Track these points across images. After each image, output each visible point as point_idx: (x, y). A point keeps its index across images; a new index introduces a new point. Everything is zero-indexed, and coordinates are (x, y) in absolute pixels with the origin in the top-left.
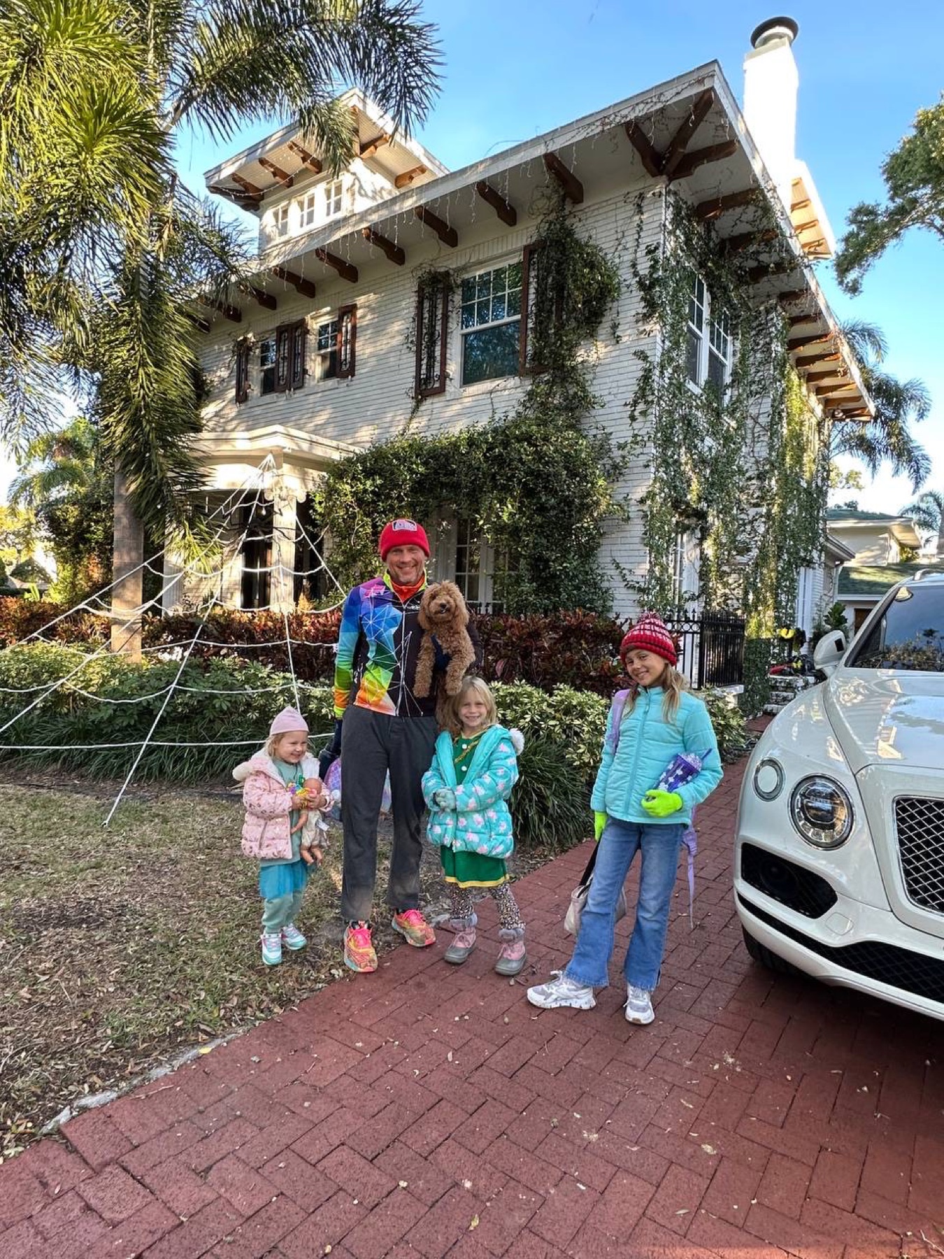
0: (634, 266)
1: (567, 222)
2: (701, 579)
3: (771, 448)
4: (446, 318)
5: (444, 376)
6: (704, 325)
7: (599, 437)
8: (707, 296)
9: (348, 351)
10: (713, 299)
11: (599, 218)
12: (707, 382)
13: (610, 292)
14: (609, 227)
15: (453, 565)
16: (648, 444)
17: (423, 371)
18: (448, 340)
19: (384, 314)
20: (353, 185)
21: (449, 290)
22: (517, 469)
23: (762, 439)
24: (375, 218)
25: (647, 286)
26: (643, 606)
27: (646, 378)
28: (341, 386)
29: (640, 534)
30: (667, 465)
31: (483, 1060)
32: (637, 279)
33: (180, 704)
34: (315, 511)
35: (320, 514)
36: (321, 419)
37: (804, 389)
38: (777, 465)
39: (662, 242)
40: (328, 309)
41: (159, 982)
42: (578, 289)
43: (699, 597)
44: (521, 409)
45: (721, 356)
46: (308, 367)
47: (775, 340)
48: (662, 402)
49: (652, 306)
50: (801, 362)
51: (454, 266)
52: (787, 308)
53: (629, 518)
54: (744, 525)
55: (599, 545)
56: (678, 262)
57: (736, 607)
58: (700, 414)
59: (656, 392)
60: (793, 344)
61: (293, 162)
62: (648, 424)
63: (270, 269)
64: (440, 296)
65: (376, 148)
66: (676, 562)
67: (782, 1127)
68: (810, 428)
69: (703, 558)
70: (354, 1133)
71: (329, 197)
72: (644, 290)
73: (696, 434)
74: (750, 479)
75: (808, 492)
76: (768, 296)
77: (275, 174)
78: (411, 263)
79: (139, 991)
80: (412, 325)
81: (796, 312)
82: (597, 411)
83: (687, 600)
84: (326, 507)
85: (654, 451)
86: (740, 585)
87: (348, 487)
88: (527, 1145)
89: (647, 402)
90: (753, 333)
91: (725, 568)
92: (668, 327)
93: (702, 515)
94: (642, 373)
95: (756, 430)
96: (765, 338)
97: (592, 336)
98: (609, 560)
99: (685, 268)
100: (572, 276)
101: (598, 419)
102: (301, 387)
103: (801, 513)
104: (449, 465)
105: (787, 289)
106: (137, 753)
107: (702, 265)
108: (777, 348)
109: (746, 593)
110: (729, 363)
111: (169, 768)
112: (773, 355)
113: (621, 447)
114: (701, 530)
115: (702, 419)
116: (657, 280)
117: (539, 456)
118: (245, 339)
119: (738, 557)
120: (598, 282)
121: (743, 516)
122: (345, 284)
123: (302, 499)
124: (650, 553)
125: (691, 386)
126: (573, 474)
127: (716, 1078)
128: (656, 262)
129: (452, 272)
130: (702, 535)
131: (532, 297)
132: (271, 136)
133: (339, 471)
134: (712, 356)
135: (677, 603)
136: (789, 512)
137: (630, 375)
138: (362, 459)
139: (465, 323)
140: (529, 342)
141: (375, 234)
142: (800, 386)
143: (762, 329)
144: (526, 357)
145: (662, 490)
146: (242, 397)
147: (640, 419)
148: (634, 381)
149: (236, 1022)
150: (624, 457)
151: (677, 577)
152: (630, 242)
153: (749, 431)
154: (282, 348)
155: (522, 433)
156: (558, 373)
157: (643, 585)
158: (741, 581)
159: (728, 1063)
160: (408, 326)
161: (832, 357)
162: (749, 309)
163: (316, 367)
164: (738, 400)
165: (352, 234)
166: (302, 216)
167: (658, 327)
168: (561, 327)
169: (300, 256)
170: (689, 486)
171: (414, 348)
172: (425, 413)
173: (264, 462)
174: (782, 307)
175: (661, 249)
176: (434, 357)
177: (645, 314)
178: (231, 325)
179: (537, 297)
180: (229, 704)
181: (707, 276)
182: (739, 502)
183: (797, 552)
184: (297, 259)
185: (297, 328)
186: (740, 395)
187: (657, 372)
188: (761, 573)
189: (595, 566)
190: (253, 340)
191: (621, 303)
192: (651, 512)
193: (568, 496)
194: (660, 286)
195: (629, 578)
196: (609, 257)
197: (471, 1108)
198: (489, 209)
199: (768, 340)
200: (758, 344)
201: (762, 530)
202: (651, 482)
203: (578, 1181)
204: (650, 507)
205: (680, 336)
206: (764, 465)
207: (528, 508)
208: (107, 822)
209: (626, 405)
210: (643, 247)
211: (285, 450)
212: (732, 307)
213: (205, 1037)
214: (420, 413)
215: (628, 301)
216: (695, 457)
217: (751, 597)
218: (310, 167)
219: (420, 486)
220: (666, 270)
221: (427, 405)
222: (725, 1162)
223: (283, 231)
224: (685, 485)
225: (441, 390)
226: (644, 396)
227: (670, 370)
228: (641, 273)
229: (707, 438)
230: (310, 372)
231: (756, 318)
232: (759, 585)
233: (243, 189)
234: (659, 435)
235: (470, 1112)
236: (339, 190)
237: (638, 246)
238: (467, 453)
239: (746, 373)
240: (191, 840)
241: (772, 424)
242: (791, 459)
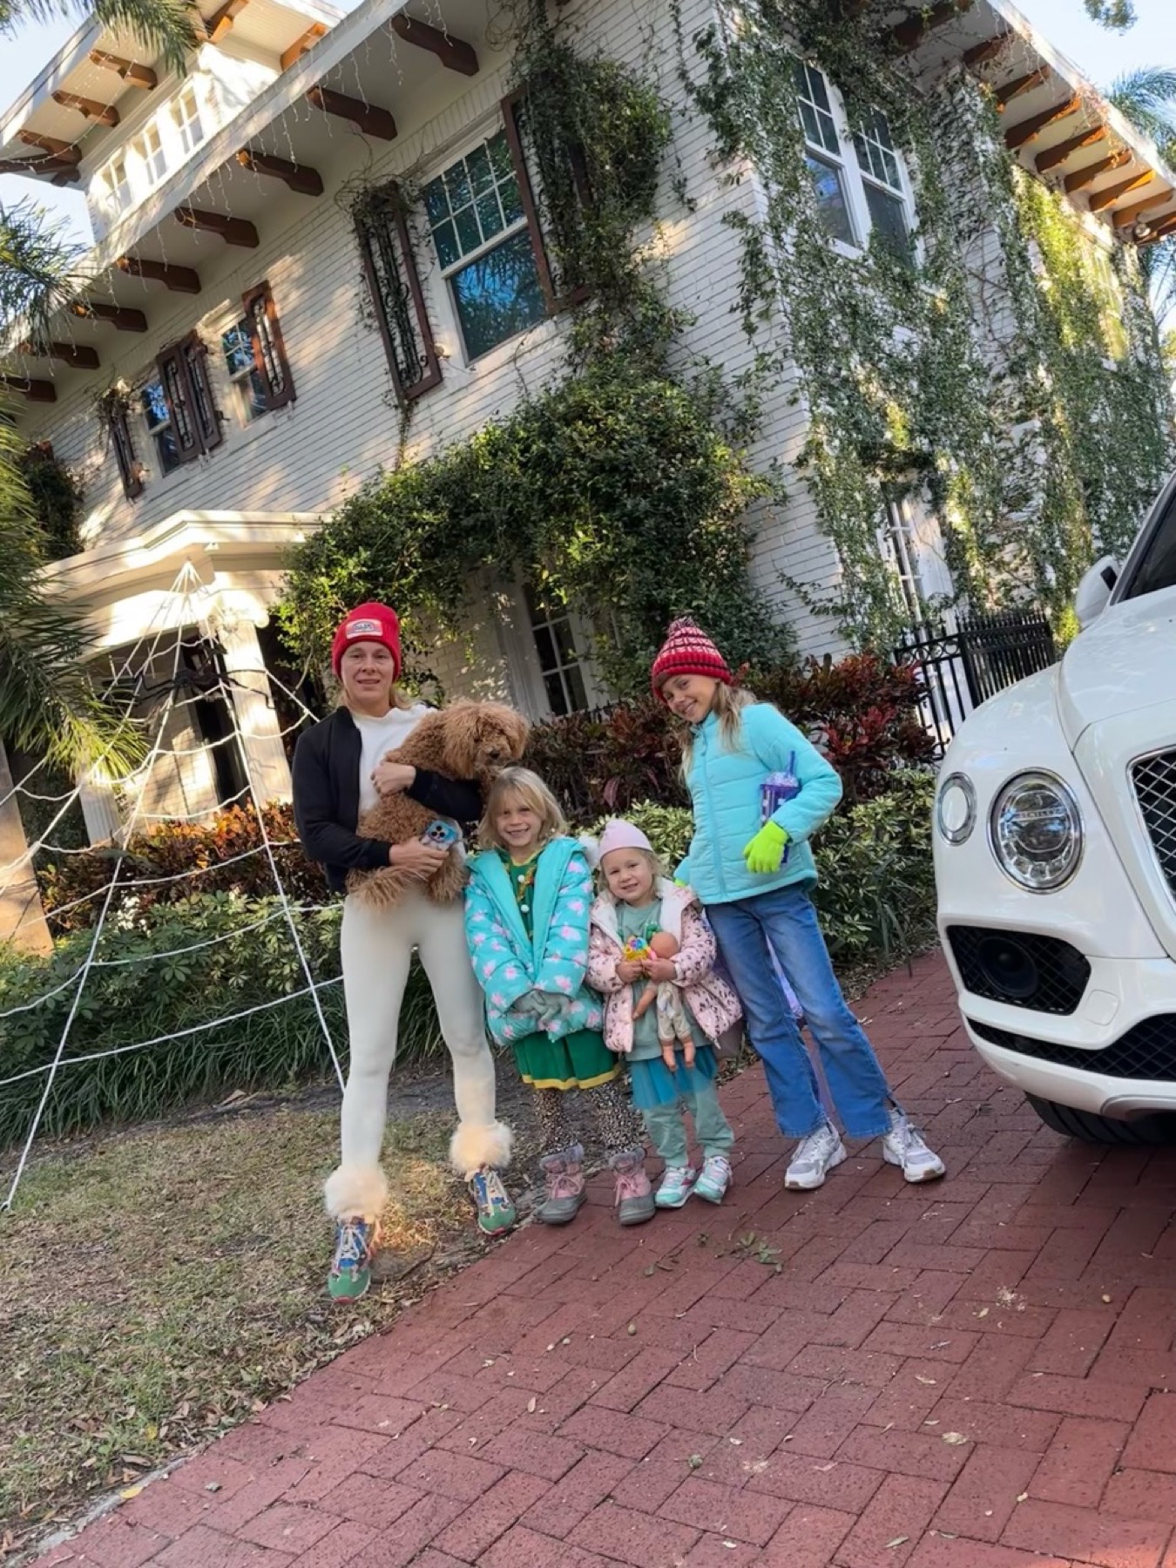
0: (683, 75)
1: (557, 41)
2: (952, 568)
3: (1021, 317)
4: (411, 257)
5: (434, 357)
6: (841, 143)
7: (704, 378)
8: (833, 94)
9: (276, 362)
10: (846, 94)
11: (605, 16)
12: (873, 237)
13: (651, 129)
14: (626, 25)
15: (533, 659)
16: (786, 364)
17: (401, 357)
18: (425, 294)
19: (315, 283)
20: (213, 89)
21: (405, 212)
22: (575, 468)
23: (1000, 305)
24: (252, 129)
25: (713, 102)
26: (849, 636)
27: (754, 255)
28: (279, 422)
29: (812, 518)
30: (832, 391)
31: (586, 1396)
32: (694, 96)
33: (114, 993)
34: (286, 634)
35: (296, 638)
36: (266, 486)
37: (1066, 206)
38: (1040, 341)
39: (717, 21)
40: (227, 302)
41: (60, 1409)
42: (599, 140)
43: (957, 598)
44: (567, 371)
45: (888, 187)
46: (221, 408)
47: (977, 134)
48: (791, 288)
49: (730, 136)
50: (1046, 160)
51: (401, 170)
52: (986, 73)
53: (785, 497)
54: (1010, 458)
55: (747, 557)
56: (757, 48)
57: (1027, 598)
58: (871, 292)
59: (776, 274)
60: (1017, 135)
61: (106, 84)
62: (777, 331)
63: (114, 265)
64: (392, 225)
65: (231, 18)
66: (898, 550)
67: (1086, 1376)
68: (1098, 269)
69: (948, 532)
70: (358, 1555)
71: (180, 123)
72: (709, 110)
73: (873, 325)
74: (999, 378)
75: (1123, 377)
76: (945, 63)
77: (86, 112)
78: (332, 186)
79: (27, 1430)
80: (363, 287)
81: (1002, 78)
82: (691, 336)
83: (937, 611)
84: (301, 623)
85: (799, 373)
86: (1025, 559)
87: (323, 580)
88: (645, 1506)
89: (765, 295)
90: (937, 132)
91: (993, 539)
92: (768, 161)
93: (923, 461)
94: (743, 249)
95: (986, 294)
96: (959, 134)
97: (648, 213)
98: (773, 577)
99: (772, 54)
100: (583, 122)
101: (694, 348)
102: (219, 443)
103: (1118, 415)
104: (468, 495)
105: (972, 43)
106: (45, 1083)
107: (807, 42)
108: (987, 146)
109: (1040, 570)
110: (907, 195)
111: (114, 1099)
112: (981, 159)
113: (741, 382)
114: (930, 486)
115: (877, 300)
116: (726, 86)
117: (607, 435)
118: (114, 393)
119: (1014, 516)
120: (628, 120)
121: (1003, 444)
122: (242, 253)
123: (264, 622)
124: (838, 545)
125: (841, 248)
126: (667, 451)
127: (980, 1332)
128: (717, 57)
129: (399, 180)
130: (935, 494)
131: (536, 179)
132: (62, 51)
133: (307, 561)
134: (872, 192)
135: (919, 618)
136: (1094, 419)
137: (727, 259)
138: (336, 529)
139: (446, 254)
140: (552, 256)
141: (258, 155)
142: (1056, 203)
143: (948, 123)
144: (553, 282)
145: (832, 435)
146: (134, 490)
147: (762, 326)
148: (735, 267)
149: (187, 1440)
150: (749, 398)
151: (909, 576)
152: (666, 38)
153: (975, 300)
154: (173, 389)
155: (569, 407)
156: (611, 292)
157: (838, 601)
158: (1025, 553)
159: (1005, 1303)
160: (355, 291)
161: (1094, 137)
162: (919, 95)
163: (233, 404)
164: (939, 253)
165: (222, 167)
166: (148, 165)
167: (749, 164)
168: (595, 214)
169: (154, 228)
170: (884, 415)
171: (376, 324)
172: (421, 427)
173: (181, 576)
174: (975, 76)
175: (719, 35)
176: (411, 330)
177: (722, 150)
178: (86, 377)
179: (544, 178)
180: (188, 971)
181: (822, 58)
182: (989, 422)
183: (1130, 482)
184: (151, 233)
185: (187, 351)
186: (940, 243)
187: (768, 240)
188: (1062, 531)
189: (751, 596)
190: (127, 390)
191: (679, 144)
192: (821, 475)
193: (670, 489)
194: (733, 95)
195: (813, 597)
196: (639, 73)
197: (555, 1473)
198: (429, 59)
199: (964, 137)
200: (950, 150)
201: (1041, 457)
202: (808, 425)
203: (726, 1538)
204: (817, 468)
205: (795, 169)
206: (1016, 348)
207: (611, 527)
208: (8, 1202)
209: (733, 310)
210: (688, 40)
211: (210, 547)
212: (885, 99)
213: (133, 1473)
214: (414, 430)
215: (687, 139)
216: (882, 365)
217: (1051, 575)
218: (134, 81)
219: (434, 546)
220: (738, 66)
221: (421, 414)
222: (981, 1451)
223: (126, 197)
224: (876, 418)
225: (437, 380)
226: (759, 286)
227: (793, 231)
228: (697, 83)
229: (896, 329)
230: (227, 415)
231: (935, 107)
232: (1063, 552)
233: (42, 151)
234: (801, 343)
235: (554, 1478)
236: (191, 104)
237: (680, 41)
238: (492, 467)
239: (940, 205)
240: (144, 1195)
241: (1010, 276)
242: (1073, 329)
